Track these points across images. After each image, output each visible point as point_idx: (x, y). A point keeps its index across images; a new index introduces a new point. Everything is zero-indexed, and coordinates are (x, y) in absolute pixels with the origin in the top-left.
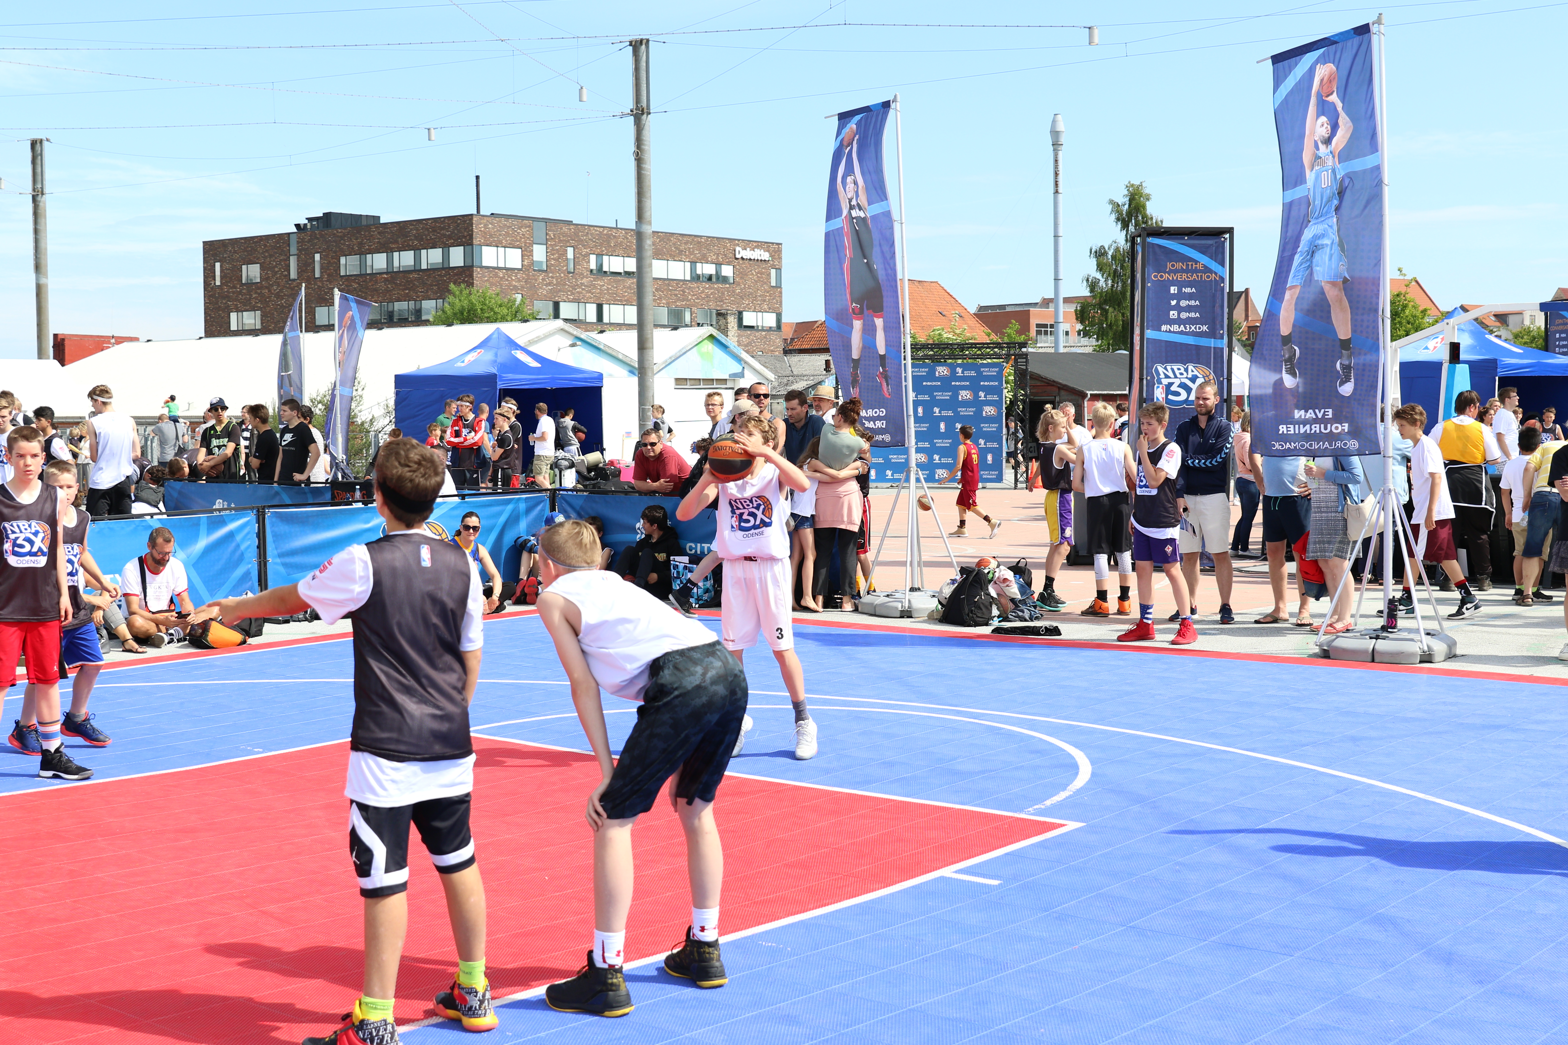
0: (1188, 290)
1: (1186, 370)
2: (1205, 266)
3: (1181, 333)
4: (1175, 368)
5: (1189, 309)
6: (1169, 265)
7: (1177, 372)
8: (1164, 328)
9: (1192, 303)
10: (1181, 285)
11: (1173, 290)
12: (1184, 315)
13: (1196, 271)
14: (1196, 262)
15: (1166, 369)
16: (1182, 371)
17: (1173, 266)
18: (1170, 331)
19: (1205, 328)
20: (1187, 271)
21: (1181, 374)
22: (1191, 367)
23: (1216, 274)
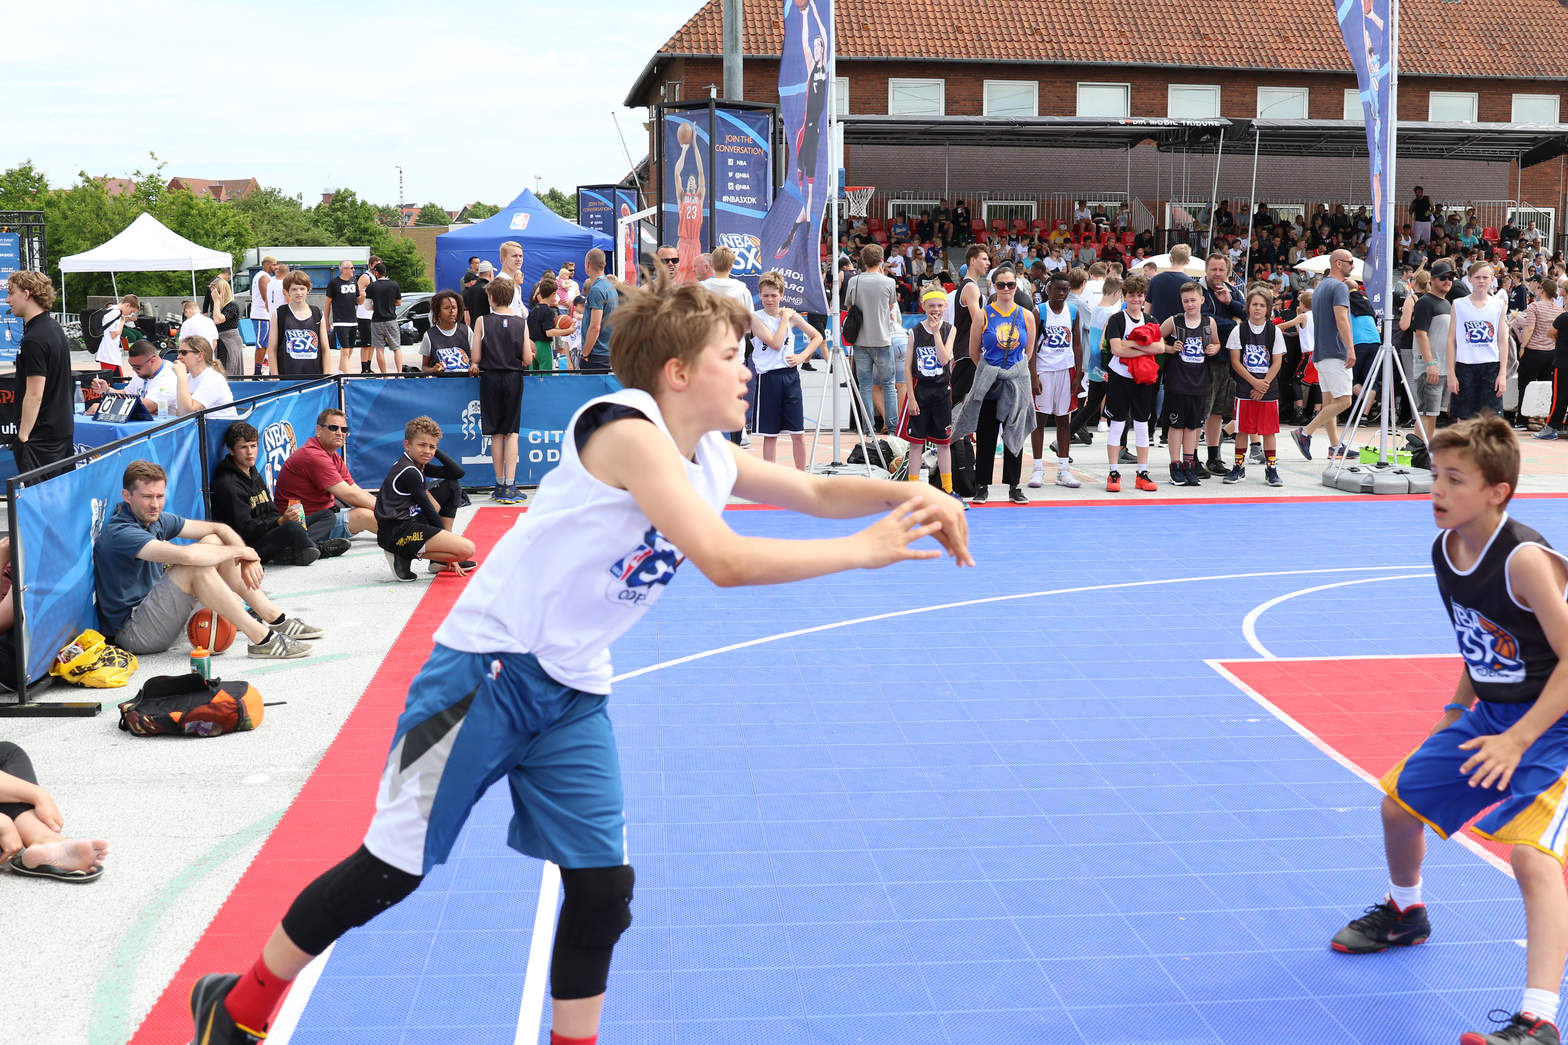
0: (741, 163)
1: (743, 240)
2: (753, 141)
3: (736, 204)
4: (735, 237)
5: (743, 181)
6: (727, 137)
7: (737, 242)
8: (725, 198)
9: (745, 176)
10: (736, 157)
11: (730, 162)
12: (739, 187)
13: (745, 145)
14: (747, 136)
15: (728, 238)
16: (740, 241)
17: (730, 138)
18: (729, 202)
19: (753, 200)
20: (740, 144)
21: (740, 244)
22: (746, 238)
23: (761, 149)
